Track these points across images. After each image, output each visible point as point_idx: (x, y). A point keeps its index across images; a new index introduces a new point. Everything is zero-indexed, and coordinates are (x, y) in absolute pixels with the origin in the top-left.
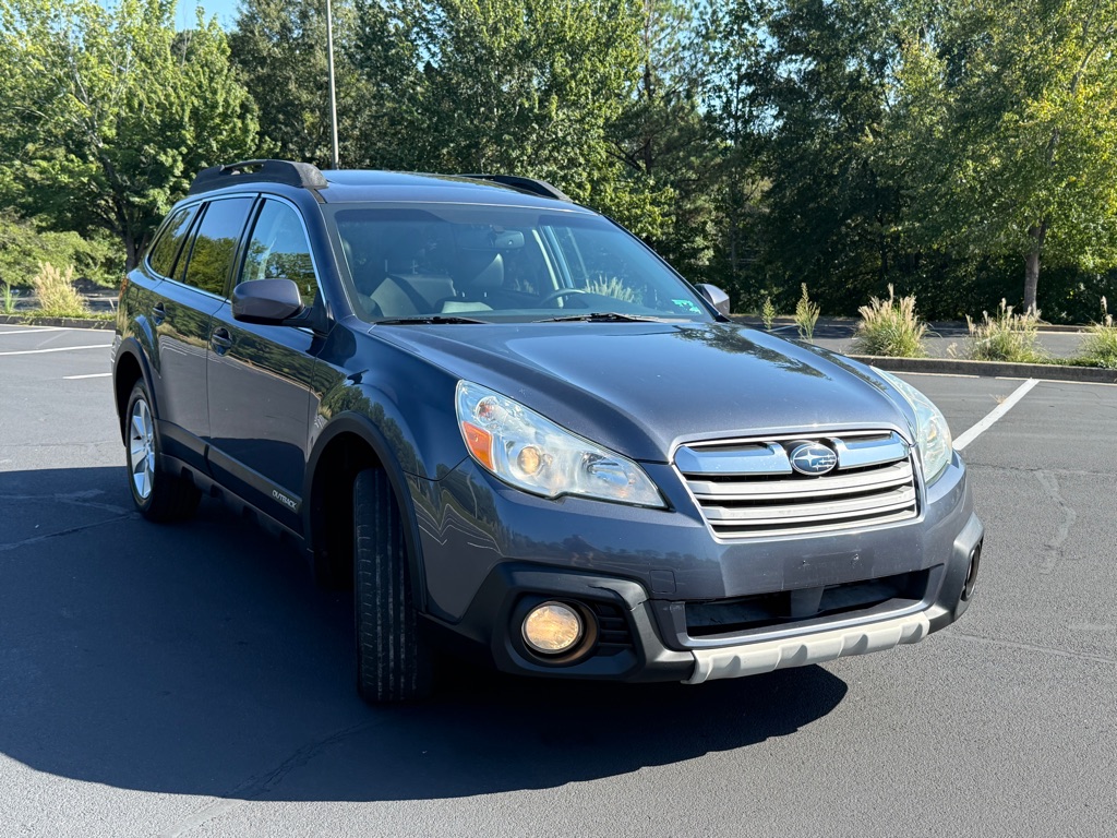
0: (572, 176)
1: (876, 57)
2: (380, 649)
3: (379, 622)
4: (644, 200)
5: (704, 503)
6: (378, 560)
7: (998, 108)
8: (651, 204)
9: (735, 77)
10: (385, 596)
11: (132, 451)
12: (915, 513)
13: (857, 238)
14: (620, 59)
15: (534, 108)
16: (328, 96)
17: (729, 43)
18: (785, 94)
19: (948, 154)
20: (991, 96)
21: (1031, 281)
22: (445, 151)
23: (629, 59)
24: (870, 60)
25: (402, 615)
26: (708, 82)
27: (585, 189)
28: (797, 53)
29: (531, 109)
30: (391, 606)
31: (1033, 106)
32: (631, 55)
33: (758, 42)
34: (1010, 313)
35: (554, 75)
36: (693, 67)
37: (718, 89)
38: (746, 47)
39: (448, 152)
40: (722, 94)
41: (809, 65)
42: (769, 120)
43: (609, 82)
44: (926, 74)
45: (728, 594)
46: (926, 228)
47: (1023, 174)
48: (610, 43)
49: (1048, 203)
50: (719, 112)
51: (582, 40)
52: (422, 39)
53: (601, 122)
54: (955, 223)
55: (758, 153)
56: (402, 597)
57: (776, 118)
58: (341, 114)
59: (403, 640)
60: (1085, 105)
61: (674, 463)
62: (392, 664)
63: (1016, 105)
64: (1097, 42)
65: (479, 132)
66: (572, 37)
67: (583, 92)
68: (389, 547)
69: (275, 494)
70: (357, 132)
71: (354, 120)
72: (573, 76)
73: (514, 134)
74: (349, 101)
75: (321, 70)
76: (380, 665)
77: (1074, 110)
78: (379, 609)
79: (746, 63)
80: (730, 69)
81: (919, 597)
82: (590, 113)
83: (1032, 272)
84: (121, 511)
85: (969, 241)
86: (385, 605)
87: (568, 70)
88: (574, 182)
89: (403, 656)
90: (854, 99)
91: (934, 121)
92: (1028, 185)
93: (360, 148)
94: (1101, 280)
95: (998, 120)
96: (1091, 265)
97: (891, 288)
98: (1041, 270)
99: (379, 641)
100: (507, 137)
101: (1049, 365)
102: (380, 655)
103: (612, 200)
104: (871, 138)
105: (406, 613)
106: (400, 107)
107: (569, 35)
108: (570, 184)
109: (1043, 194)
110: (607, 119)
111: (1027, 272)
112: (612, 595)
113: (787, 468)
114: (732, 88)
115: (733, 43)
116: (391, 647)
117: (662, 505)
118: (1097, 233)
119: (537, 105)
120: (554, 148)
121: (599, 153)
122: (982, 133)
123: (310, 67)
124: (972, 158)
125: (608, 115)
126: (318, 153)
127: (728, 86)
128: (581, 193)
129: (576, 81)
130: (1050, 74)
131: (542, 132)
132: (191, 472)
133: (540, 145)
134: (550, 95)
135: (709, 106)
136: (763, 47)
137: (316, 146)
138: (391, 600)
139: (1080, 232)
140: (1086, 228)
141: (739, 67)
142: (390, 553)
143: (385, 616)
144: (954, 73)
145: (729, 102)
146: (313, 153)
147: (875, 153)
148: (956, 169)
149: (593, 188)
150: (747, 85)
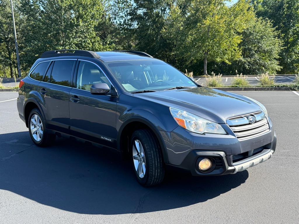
0: (86, 41)
1: (163, 9)
2: (154, 174)
3: (154, 167)
4: (107, 47)
5: (235, 132)
6: (152, 152)
7: (196, 22)
8: (109, 48)
9: (126, 14)
10: (155, 161)
11: (31, 129)
12: (269, 130)
13: (161, 56)
14: (97, 9)
15: (75, 23)
16: (12, 20)
17: (124, 4)
18: (139, 18)
19: (184, 34)
20: (194, 19)
21: (205, 65)
22: (49, 35)
23: (100, 9)
24: (161, 9)
25: (159, 165)
26: (119, 15)
27: (90, 45)
28: (142, 7)
29: (74, 23)
30: (156, 163)
31: (205, 22)
32: (100, 8)
33: (131, 4)
34: (214, 75)
35: (79, 14)
36: (115, 11)
37: (122, 17)
38: (128, 6)
39: (50, 35)
40: (123, 18)
41: (145, 10)
42: (136, 25)
43: (95, 16)
44: (177, 13)
45: (242, 152)
46: (180, 53)
47: (203, 39)
48: (94, 5)
49: (209, 46)
50: (123, 23)
51: (87, 4)
52: (41, 4)
53: (93, 26)
54: (187, 52)
55: (134, 34)
56: (159, 161)
57: (137, 24)
58: (16, 24)
59: (159, 171)
60: (217, 21)
61: (227, 123)
62: (156, 177)
63: (200, 21)
64: (218, 5)
65: (59, 29)
66: (84, 3)
67: (88, 18)
68: (154, 149)
69: (102, 137)
70: (20, 30)
71: (19, 26)
72: (85, 14)
73: (70, 30)
74: (18, 21)
75: (8, 12)
76: (153, 177)
77: (214, 22)
78: (154, 164)
79: (129, 10)
80: (125, 11)
81: (269, 149)
82: (90, 24)
83: (205, 63)
84: (29, 145)
85: (191, 56)
86: (155, 163)
87: (84, 12)
88: (87, 42)
89: (159, 175)
90: (158, 20)
91: (180, 26)
92: (204, 41)
93: (22, 34)
94: (220, 64)
95: (196, 25)
96: (219, 61)
97: (186, 70)
98: (207, 63)
99: (154, 172)
100: (68, 31)
101: (226, 87)
102: (154, 175)
103: (98, 47)
104: (164, 30)
105: (160, 164)
106: (36, 23)
107: (83, 3)
108: (86, 43)
109: (207, 43)
110: (95, 25)
111: (204, 63)
112: (219, 155)
113: (248, 122)
114: (125, 17)
115: (125, 5)
116: (156, 173)
117: (226, 133)
118: (221, 53)
119: (76, 22)
120: (81, 33)
121: (94, 35)
122: (193, 28)
123: (5, 12)
124: (190, 35)
125: (95, 24)
126: (9, 36)
127: (124, 16)
128: (89, 46)
129: (86, 15)
130: (208, 13)
131: (77, 29)
132: (60, 133)
133: (76, 33)
134: (79, 19)
135: (120, 21)
136: (133, 6)
137: (9, 34)
138: (156, 161)
139: (216, 53)
140: (218, 51)
141: (127, 11)
142: (154, 150)
143: (155, 165)
144: (184, 13)
145: (125, 20)
146: (8, 36)
147: (166, 34)
148: (187, 38)
149: (92, 44)
150: (129, 16)
